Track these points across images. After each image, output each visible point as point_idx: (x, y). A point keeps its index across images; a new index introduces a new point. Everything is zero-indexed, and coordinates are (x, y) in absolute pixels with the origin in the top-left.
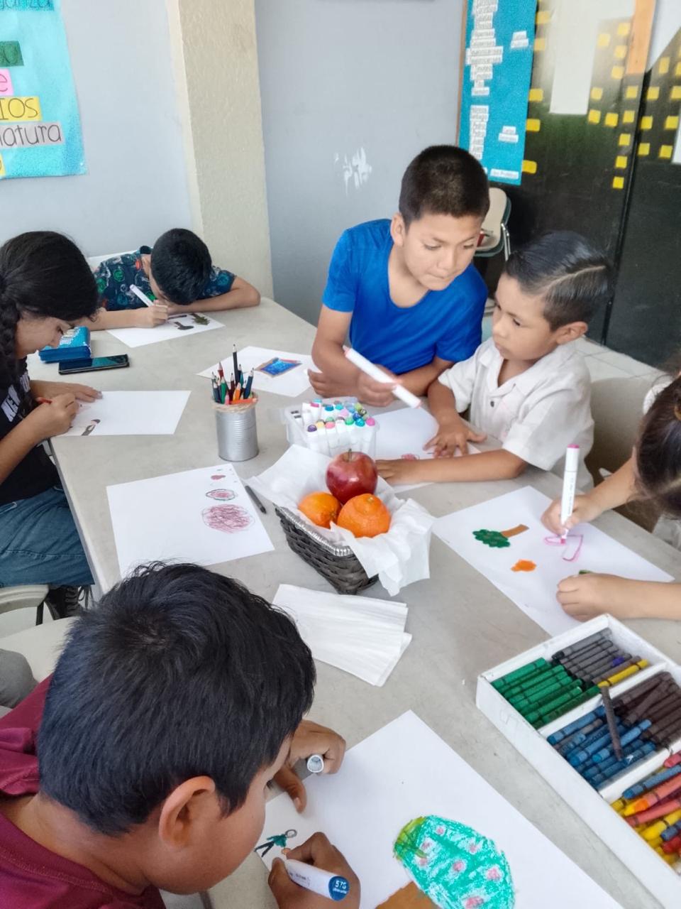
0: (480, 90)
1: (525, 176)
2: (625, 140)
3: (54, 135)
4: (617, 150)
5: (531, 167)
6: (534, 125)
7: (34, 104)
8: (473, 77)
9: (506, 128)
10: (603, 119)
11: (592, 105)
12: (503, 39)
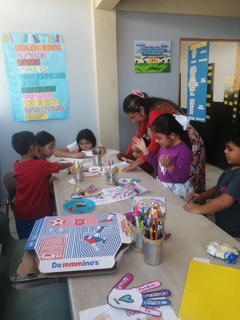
0: (192, 94)
1: (206, 119)
2: (235, 110)
3: (62, 108)
4: (233, 113)
5: (208, 117)
6: (209, 105)
7: (58, 101)
8: (190, 91)
9: (200, 106)
10: (228, 103)
11: (225, 99)
12: (198, 80)
